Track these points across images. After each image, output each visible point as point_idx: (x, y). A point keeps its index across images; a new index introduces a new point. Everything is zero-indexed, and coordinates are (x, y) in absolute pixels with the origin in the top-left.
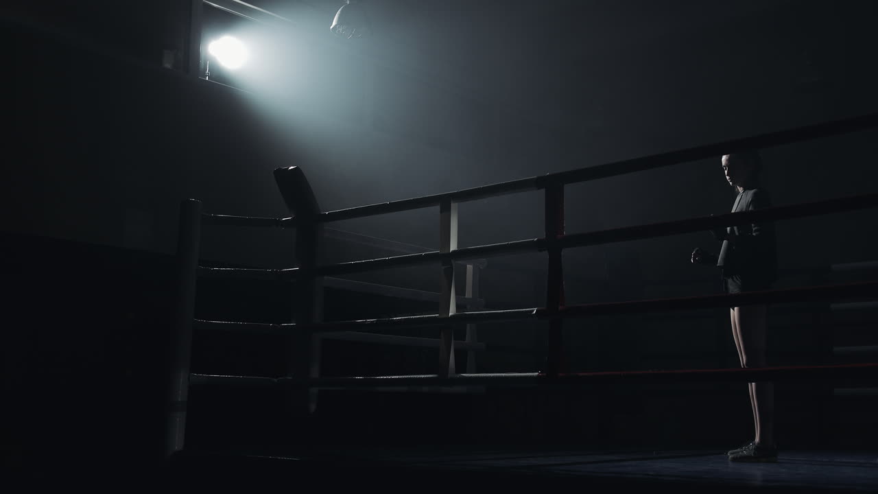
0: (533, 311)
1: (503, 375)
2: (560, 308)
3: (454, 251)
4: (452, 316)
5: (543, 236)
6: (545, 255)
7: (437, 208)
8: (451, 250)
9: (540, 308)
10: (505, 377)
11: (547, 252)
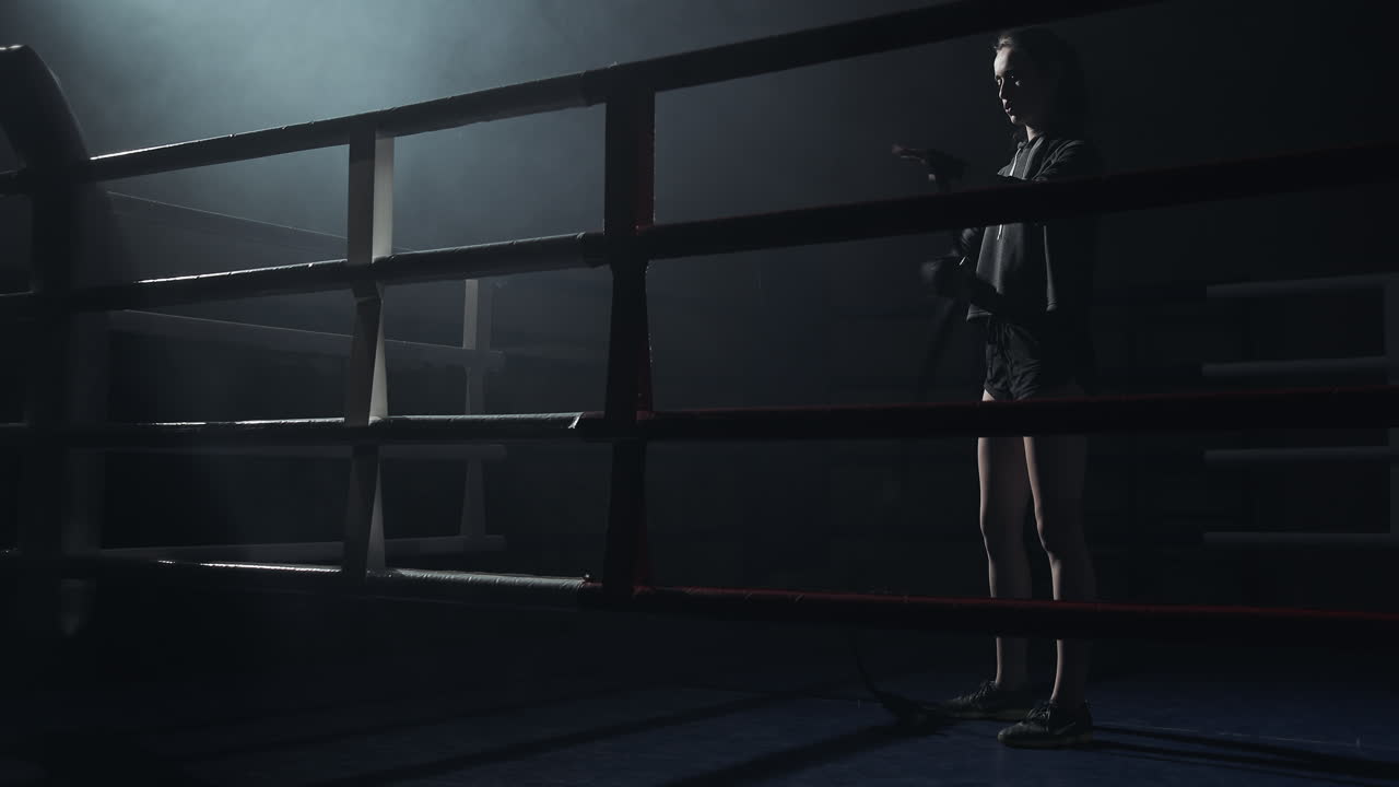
0: (572, 419)
1: (498, 578)
2: (640, 415)
3: (381, 261)
4: (375, 424)
5: (600, 227)
6: (604, 274)
7: (341, 152)
8: (374, 257)
9: (592, 414)
10: (501, 586)
11: (608, 267)
